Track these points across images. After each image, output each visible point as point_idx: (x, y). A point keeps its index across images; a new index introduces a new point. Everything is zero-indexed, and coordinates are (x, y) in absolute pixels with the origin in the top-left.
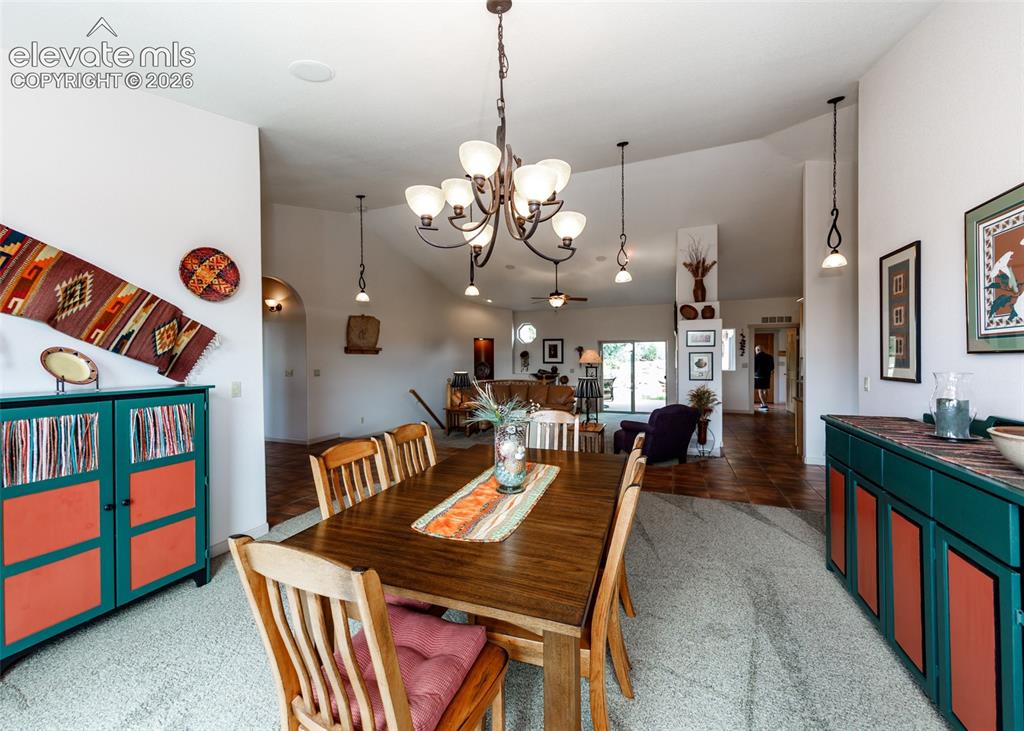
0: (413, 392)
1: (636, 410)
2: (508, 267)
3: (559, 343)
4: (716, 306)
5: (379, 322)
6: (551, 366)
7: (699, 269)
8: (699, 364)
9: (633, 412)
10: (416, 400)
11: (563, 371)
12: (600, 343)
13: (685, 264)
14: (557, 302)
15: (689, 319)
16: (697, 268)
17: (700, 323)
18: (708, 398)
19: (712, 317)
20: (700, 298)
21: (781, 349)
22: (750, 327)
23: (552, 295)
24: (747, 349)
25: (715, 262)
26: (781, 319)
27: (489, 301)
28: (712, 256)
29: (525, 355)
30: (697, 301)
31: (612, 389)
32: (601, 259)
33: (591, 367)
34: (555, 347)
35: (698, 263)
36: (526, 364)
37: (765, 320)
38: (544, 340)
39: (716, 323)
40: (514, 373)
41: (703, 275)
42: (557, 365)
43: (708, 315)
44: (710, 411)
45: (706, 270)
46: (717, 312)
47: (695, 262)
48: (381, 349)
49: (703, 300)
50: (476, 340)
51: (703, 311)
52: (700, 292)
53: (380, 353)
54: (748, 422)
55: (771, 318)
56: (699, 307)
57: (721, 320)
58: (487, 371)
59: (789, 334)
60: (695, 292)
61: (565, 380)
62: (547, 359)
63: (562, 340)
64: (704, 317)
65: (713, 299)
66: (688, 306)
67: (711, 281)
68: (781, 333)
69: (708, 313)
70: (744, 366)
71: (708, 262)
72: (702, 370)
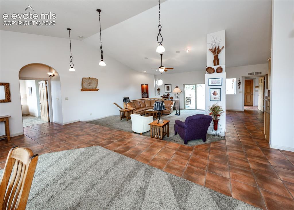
0: (115, 103)
1: (197, 109)
2: (145, 58)
3: (170, 85)
4: (223, 67)
5: (98, 80)
6: (167, 93)
7: (216, 51)
8: (214, 94)
9: (196, 109)
10: (117, 106)
11: (171, 95)
12: (184, 85)
13: (210, 49)
14: (162, 70)
15: (210, 73)
16: (215, 50)
17: (216, 75)
18: (219, 109)
19: (221, 72)
20: (216, 64)
21: (256, 85)
22: (243, 77)
23: (160, 67)
24: (241, 86)
25: (224, 47)
26: (257, 73)
27: (145, 72)
28: (222, 44)
29: (159, 90)
30: (215, 65)
31: (190, 101)
32: (178, 52)
33: (177, 94)
34: (169, 87)
35: (216, 47)
36: (159, 93)
37: (249, 74)
38: (165, 85)
39: (223, 74)
40: (155, 96)
41: (218, 53)
42: (170, 93)
43: (219, 71)
44: (219, 115)
45: (219, 51)
46: (224, 69)
47: (214, 48)
48: (98, 89)
49: (218, 64)
50: (142, 85)
51: (217, 69)
52: (216, 61)
53: (99, 90)
54: (241, 116)
55: (252, 73)
56: (215, 68)
57: (225, 73)
58: (146, 95)
59: (260, 79)
60: (214, 61)
61: (172, 98)
62: (166, 91)
63: (171, 84)
64: (217, 72)
65: (222, 64)
66: (210, 68)
67: (222, 56)
68: (256, 79)
69: (220, 70)
70: (240, 92)
71: (220, 47)
72: (215, 96)
